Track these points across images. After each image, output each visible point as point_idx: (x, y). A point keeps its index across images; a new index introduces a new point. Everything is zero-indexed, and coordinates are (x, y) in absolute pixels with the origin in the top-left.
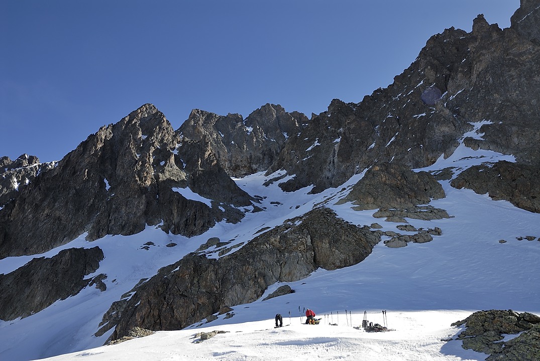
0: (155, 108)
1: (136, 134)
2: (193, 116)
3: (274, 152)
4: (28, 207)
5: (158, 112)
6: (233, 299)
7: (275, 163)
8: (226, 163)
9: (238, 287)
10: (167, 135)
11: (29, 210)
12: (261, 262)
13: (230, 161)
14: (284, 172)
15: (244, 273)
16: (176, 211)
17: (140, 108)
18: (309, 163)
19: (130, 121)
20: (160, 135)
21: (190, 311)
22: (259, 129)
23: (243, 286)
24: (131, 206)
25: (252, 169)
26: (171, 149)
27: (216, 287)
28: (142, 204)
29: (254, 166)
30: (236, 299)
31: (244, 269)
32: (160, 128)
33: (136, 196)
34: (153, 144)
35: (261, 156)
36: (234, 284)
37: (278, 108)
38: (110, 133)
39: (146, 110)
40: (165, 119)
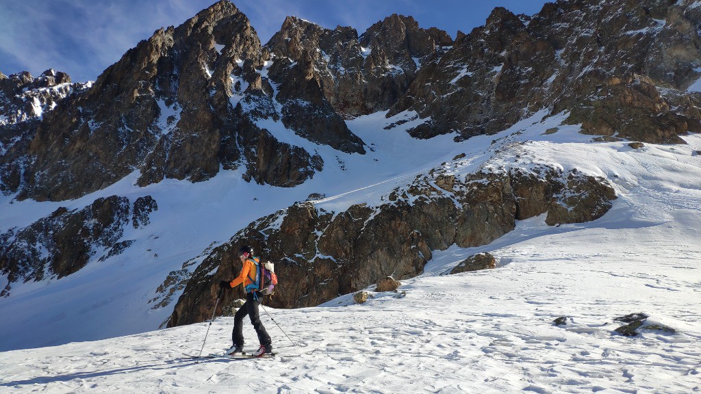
0: (234, 6)
1: (207, 43)
2: (287, 26)
3: (400, 85)
4: (53, 137)
5: (238, 14)
6: (373, 273)
7: (401, 101)
8: (332, 98)
9: (382, 254)
10: (251, 48)
11: (55, 142)
12: (422, 216)
13: (337, 96)
14: (414, 113)
15: (393, 231)
16: (263, 156)
17: (213, 6)
18: (452, 101)
19: (198, 25)
20: (241, 47)
21: (300, 287)
22: (381, 51)
23: (391, 252)
24: (199, 144)
25: (365, 107)
26: (258, 68)
27: (346, 252)
28: (215, 141)
29: (370, 105)
30: (379, 273)
31: (393, 225)
32: (242, 36)
33: (207, 131)
34: (231, 60)
35: (380, 90)
36: (375, 249)
37: (409, 21)
38: (170, 40)
39: (221, 10)
40: (249, 25)
